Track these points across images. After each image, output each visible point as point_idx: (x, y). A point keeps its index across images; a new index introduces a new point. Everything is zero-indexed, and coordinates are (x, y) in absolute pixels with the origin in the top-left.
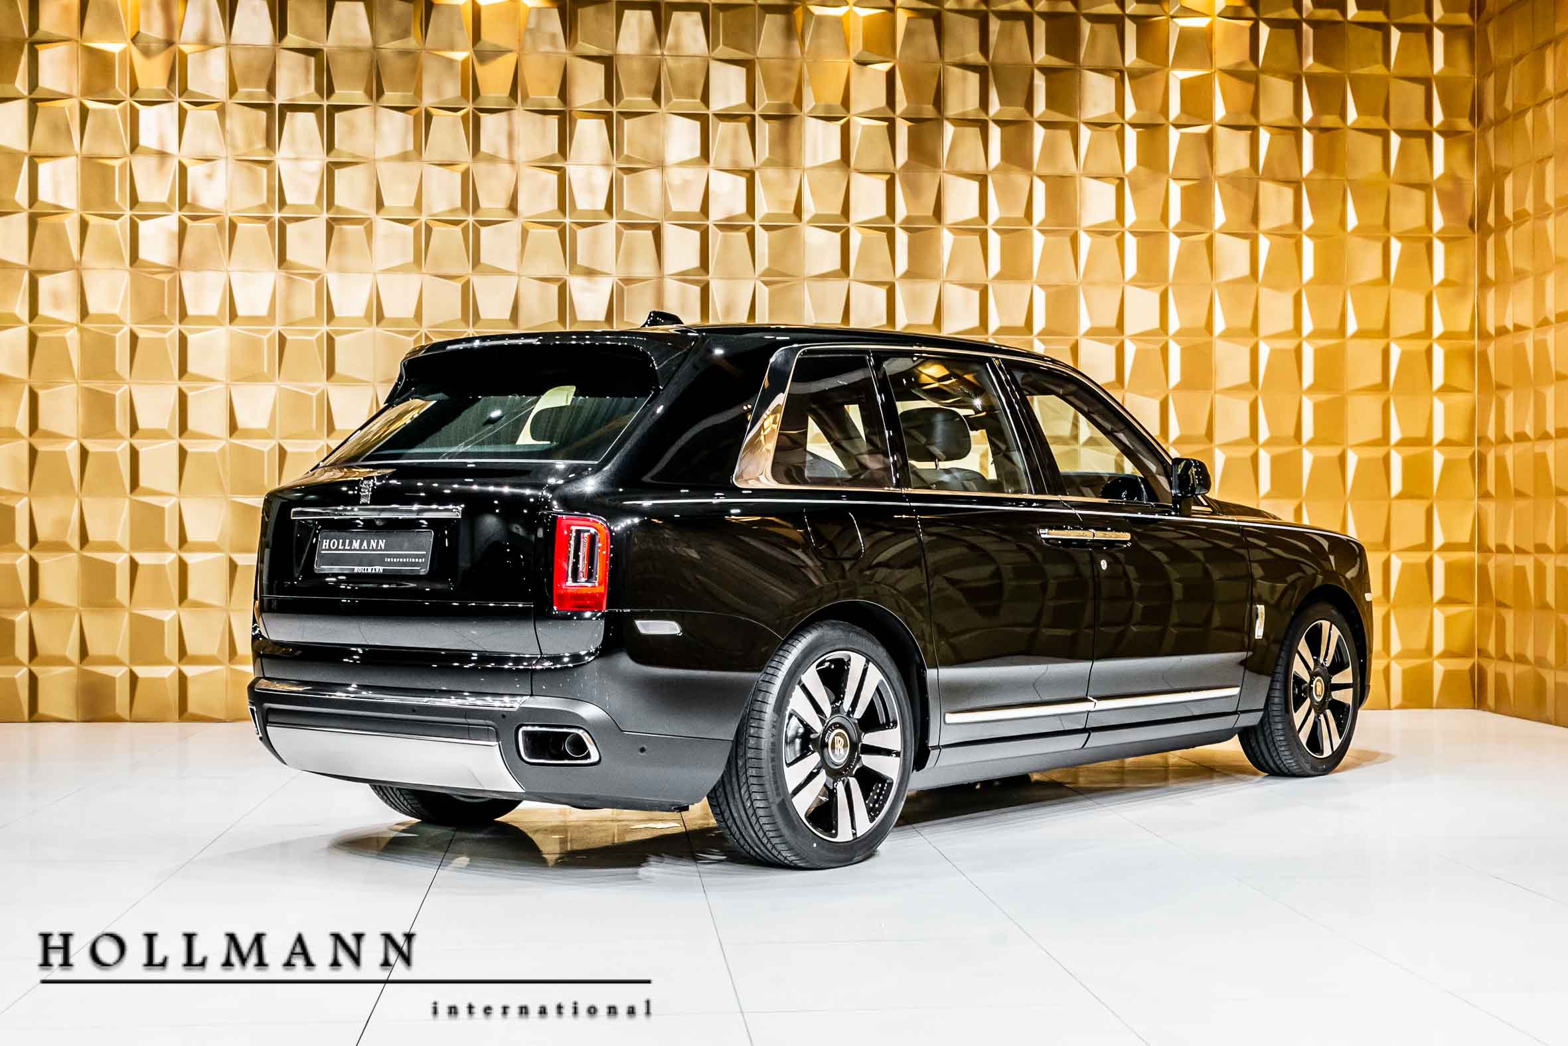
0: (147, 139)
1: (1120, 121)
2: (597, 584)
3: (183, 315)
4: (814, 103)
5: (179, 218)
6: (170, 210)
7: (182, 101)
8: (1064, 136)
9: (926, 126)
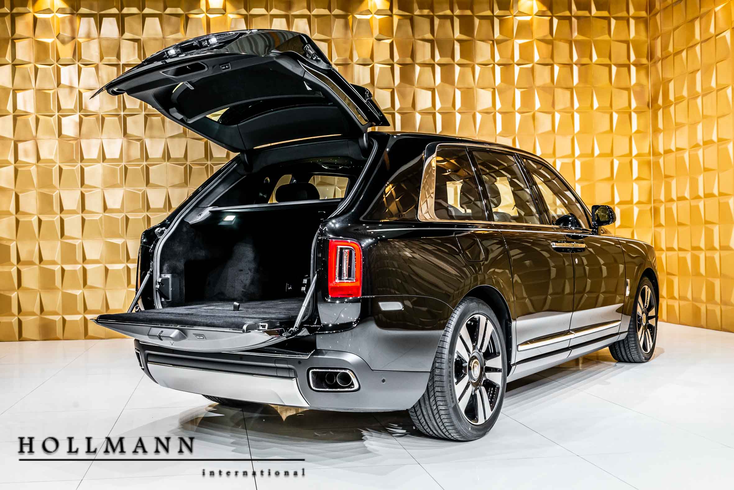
0: (64, 81)
1: (493, 63)
2: (354, 281)
3: (82, 159)
4: (358, 58)
5: (79, 116)
6: (75, 112)
7: (79, 63)
8: (468, 70)
9: (408, 67)
